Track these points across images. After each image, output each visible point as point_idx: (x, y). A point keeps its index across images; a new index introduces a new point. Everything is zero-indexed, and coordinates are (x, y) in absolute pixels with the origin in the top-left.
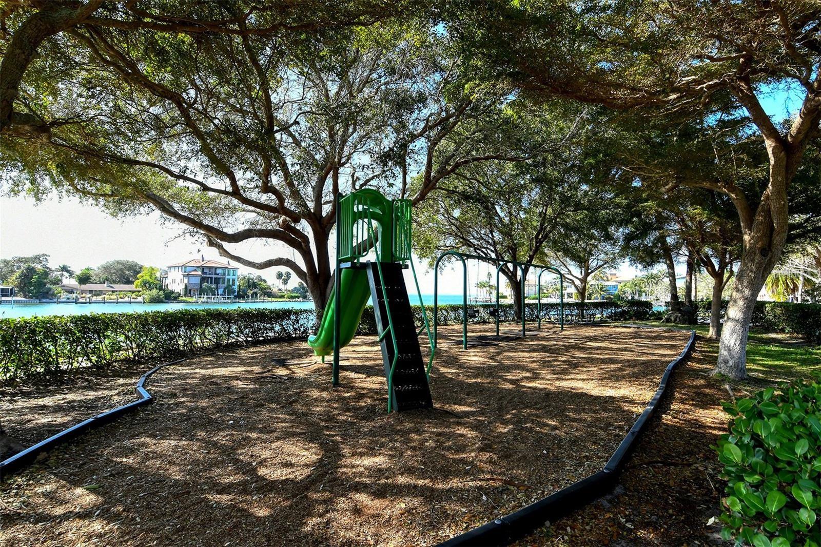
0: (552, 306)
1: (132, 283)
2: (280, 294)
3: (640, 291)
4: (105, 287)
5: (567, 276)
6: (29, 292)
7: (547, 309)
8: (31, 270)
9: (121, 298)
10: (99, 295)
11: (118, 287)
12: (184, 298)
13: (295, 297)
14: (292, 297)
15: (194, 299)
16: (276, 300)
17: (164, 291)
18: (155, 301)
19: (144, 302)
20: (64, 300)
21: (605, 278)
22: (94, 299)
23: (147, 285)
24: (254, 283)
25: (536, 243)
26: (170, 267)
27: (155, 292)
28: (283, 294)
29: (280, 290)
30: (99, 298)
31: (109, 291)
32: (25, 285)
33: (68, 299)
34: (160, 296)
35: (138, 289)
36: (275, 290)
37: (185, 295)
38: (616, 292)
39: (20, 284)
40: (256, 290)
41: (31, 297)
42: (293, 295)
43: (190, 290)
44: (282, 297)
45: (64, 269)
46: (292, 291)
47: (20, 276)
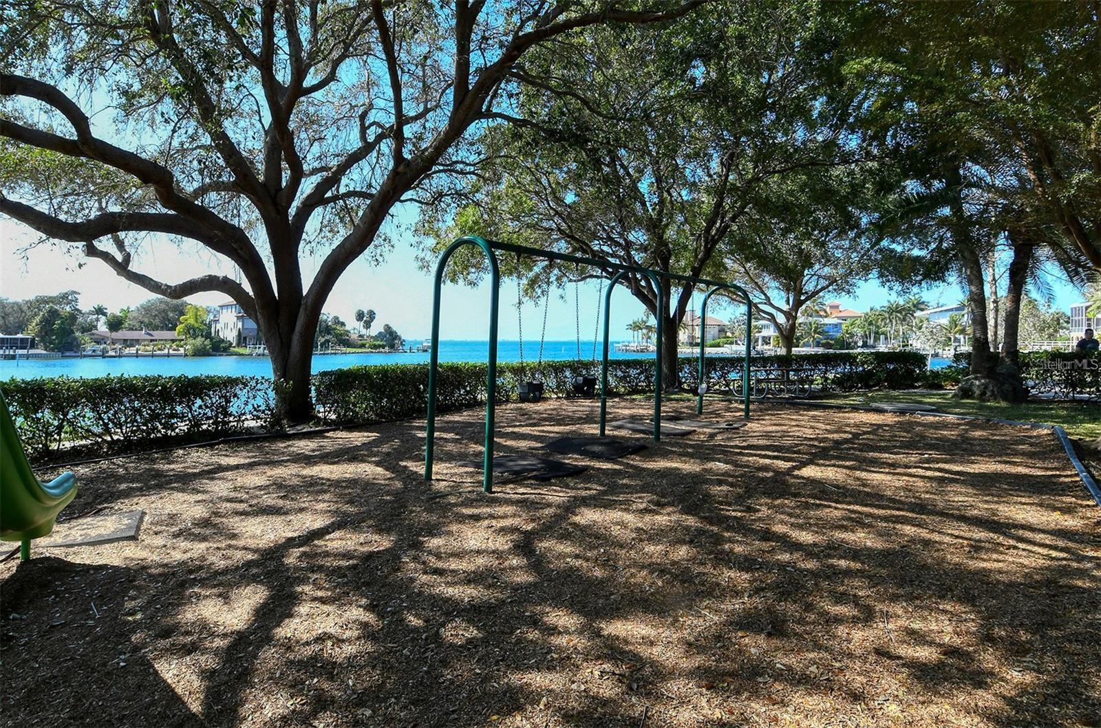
0: (733, 362)
1: (173, 329)
2: (360, 342)
3: (877, 333)
4: (142, 334)
5: (761, 307)
6: (51, 343)
7: (722, 368)
8: (54, 314)
9: (160, 350)
10: (132, 346)
11: (158, 334)
12: (236, 350)
13: (379, 346)
14: (375, 347)
15: (247, 351)
16: (354, 350)
17: (212, 339)
18: (200, 353)
19: (186, 355)
20: (90, 353)
21: (822, 313)
22: (127, 351)
23: (191, 331)
24: (327, 326)
25: (706, 242)
26: (222, 307)
27: (199, 340)
28: (364, 342)
29: (360, 336)
30: (133, 350)
31: (145, 340)
32: (46, 334)
33: (94, 351)
34: (205, 346)
35: (180, 337)
36: (354, 336)
37: (238, 345)
38: (839, 335)
39: (40, 331)
40: (328, 337)
41: (53, 350)
42: (377, 343)
43: (245, 338)
44: (363, 346)
45: (100, 311)
46: (376, 338)
47: (41, 322)
